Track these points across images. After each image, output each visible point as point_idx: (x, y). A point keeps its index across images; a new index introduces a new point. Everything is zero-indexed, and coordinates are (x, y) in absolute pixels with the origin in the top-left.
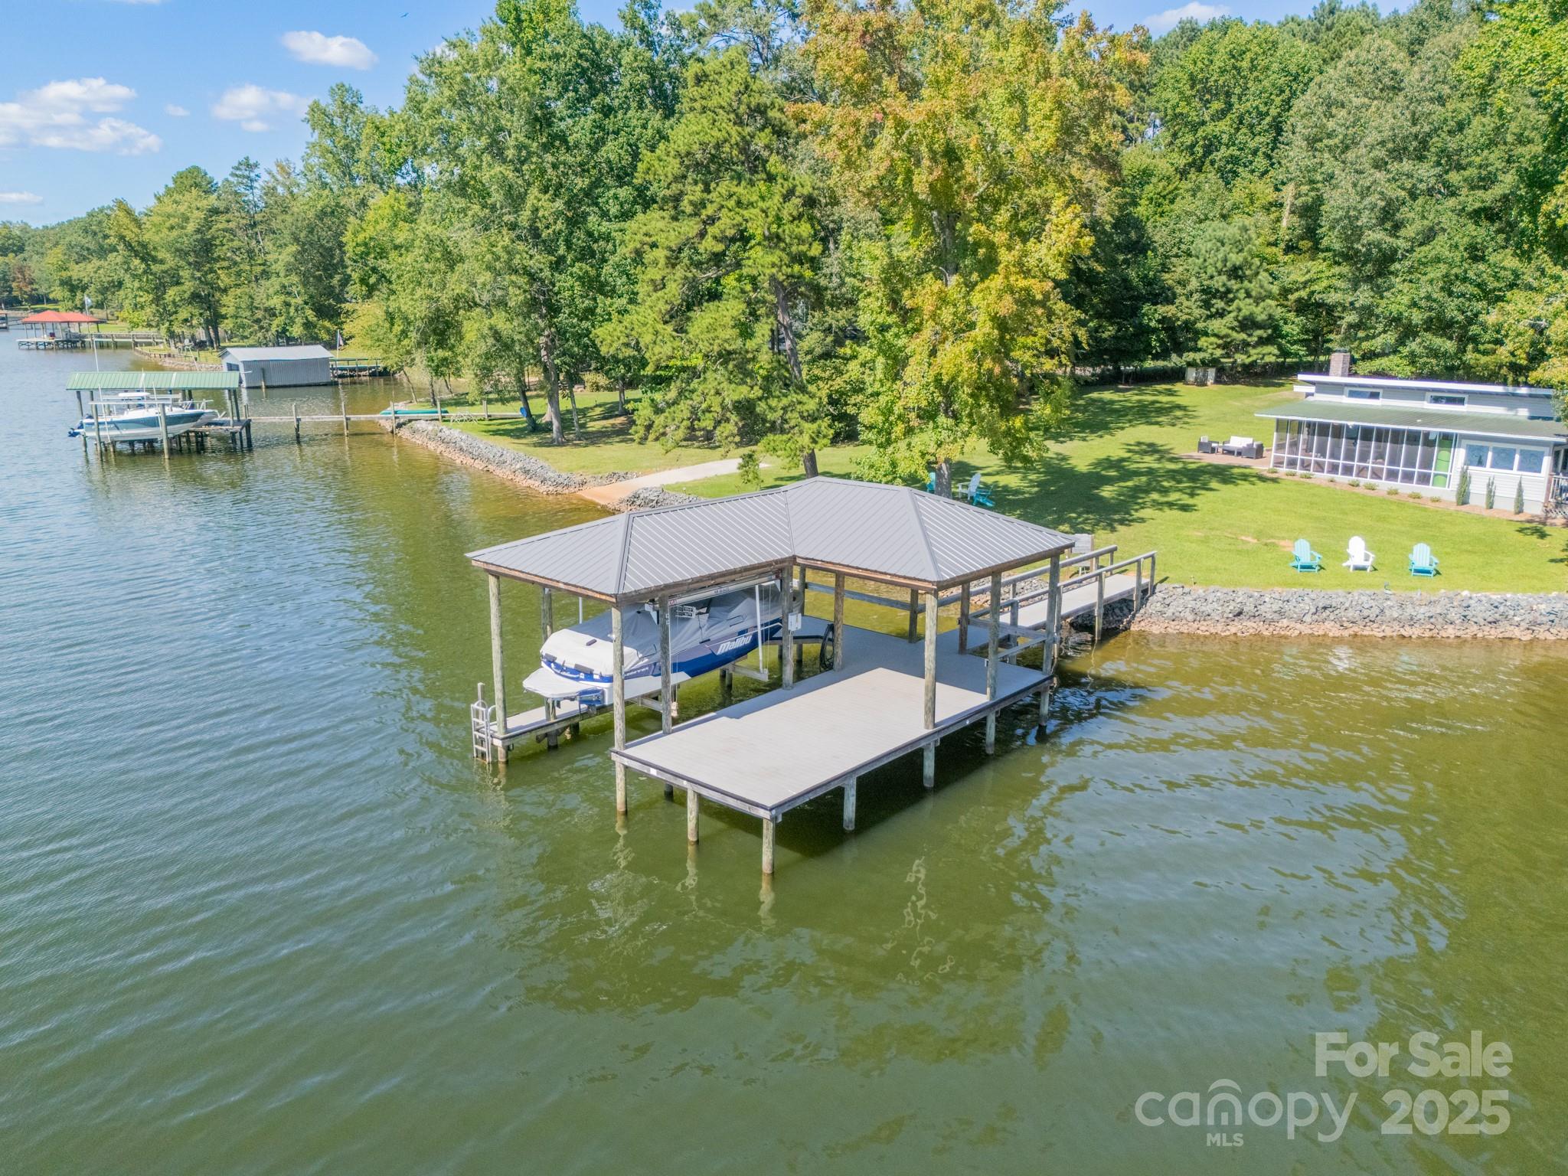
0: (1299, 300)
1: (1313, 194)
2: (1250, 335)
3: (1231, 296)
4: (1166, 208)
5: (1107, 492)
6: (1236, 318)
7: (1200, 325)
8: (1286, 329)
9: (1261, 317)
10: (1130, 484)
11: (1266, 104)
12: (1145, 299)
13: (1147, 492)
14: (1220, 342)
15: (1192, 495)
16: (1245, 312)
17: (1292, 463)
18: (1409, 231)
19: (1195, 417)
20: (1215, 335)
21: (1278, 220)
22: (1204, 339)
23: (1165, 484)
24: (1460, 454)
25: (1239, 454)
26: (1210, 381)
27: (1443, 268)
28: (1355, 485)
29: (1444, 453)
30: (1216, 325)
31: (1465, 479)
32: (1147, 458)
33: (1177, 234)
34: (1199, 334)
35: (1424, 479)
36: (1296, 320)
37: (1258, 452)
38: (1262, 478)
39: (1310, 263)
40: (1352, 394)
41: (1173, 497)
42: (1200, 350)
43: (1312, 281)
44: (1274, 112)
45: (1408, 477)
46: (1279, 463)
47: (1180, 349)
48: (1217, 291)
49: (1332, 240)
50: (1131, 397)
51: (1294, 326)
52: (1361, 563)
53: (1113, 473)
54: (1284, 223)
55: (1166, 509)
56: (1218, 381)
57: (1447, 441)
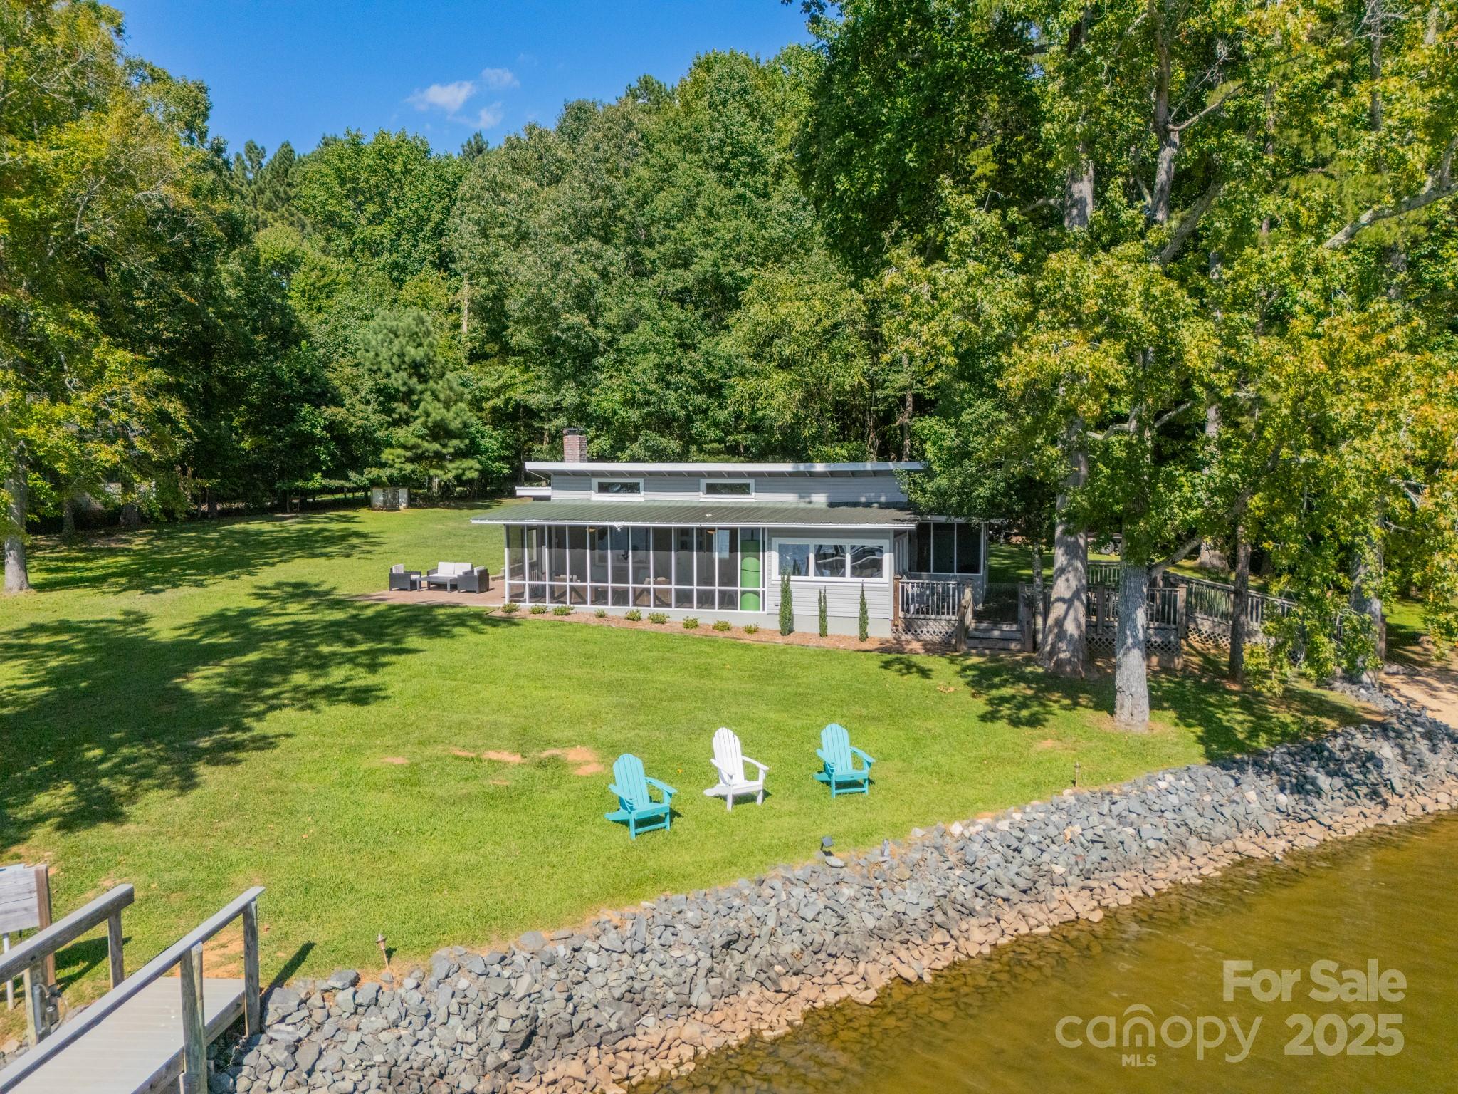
0: (494, 410)
1: (494, 287)
2: (445, 446)
3: (415, 397)
4: (325, 302)
5: (200, 681)
6: (425, 425)
7: (380, 434)
8: (485, 443)
9: (455, 425)
10: (253, 657)
11: (426, 209)
12: (302, 399)
13: (284, 669)
14: (409, 454)
15: (373, 667)
16: (435, 416)
17: (537, 594)
18: (610, 318)
19: (380, 544)
20: (404, 447)
21: (457, 326)
22: (388, 451)
23: (325, 649)
24: (772, 559)
25: (454, 587)
26: (403, 506)
27: (653, 358)
28: (634, 618)
29: (750, 562)
30: (401, 434)
31: (786, 593)
32: (293, 607)
33: (341, 332)
34: (378, 446)
35: (729, 601)
36: (495, 433)
37: (481, 582)
38: (494, 622)
39: (501, 368)
40: (604, 488)
41: (337, 675)
42: (383, 465)
43: (506, 387)
44: (435, 217)
45: (706, 600)
46: (516, 596)
47: (358, 464)
48: (397, 390)
49: (521, 337)
50: (292, 525)
51: (492, 440)
52: (741, 785)
53: (224, 639)
54: (464, 329)
55: (322, 704)
56: (412, 503)
57: (751, 542)
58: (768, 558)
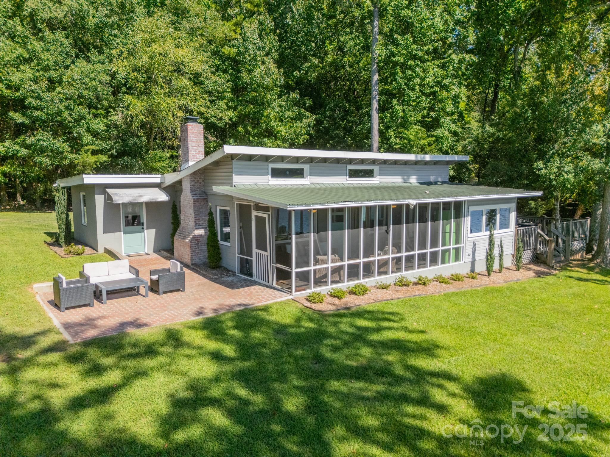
24: (469, 222)
58: (467, 221)
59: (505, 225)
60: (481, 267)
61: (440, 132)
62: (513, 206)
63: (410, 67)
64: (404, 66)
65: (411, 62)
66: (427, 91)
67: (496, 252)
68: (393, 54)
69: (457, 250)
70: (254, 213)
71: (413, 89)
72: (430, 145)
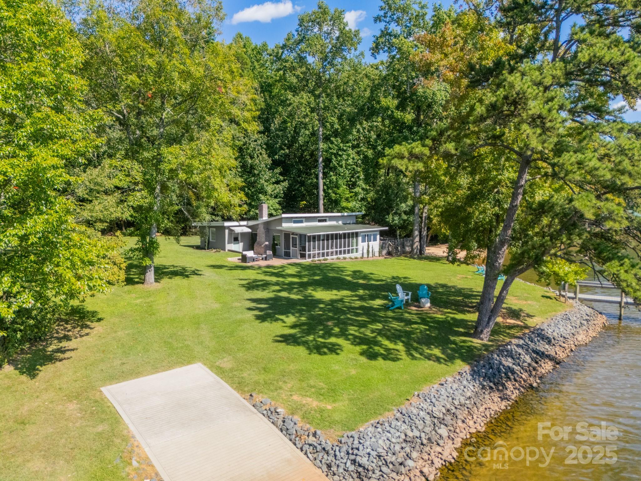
40: (295, 222)
58: (360, 239)
59: (375, 240)
60: (365, 255)
61: (357, 189)
62: (378, 233)
63: (340, 156)
64: (336, 155)
65: (340, 153)
66: (349, 167)
67: (370, 250)
68: (330, 148)
69: (357, 249)
70: (291, 236)
71: (341, 166)
72: (351, 197)
